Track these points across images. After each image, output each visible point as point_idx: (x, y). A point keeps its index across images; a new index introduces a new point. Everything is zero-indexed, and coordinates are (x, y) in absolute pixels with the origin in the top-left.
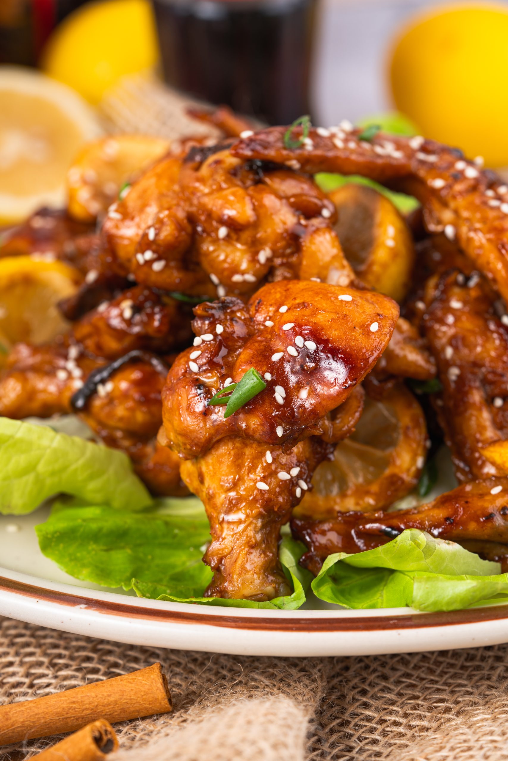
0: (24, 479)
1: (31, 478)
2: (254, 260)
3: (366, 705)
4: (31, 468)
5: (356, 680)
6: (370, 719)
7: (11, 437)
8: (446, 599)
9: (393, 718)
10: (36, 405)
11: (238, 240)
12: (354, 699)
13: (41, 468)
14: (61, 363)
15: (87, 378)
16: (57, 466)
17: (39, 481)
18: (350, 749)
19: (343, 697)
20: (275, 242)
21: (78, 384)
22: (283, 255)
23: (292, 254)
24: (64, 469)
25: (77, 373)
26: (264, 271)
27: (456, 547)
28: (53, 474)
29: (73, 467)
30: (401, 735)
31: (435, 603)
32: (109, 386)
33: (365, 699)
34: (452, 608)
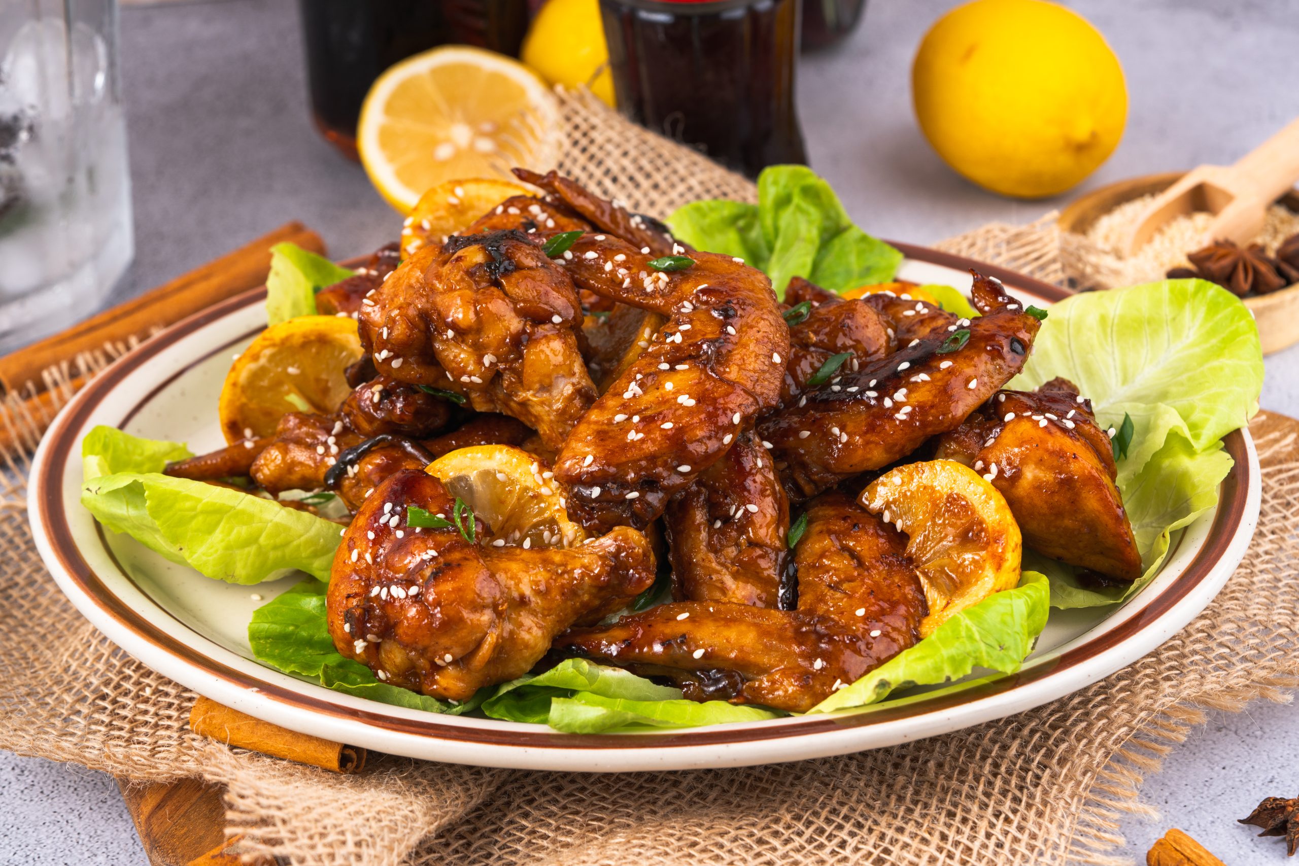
0: (247, 550)
1: (253, 549)
2: (480, 362)
3: (526, 815)
4: (252, 540)
5: (530, 788)
6: (523, 828)
7: (233, 508)
8: (578, 723)
9: (543, 831)
10: (295, 477)
11: (463, 342)
12: (519, 807)
13: (262, 540)
14: (322, 438)
15: (340, 455)
16: (279, 541)
17: (261, 552)
18: (489, 855)
19: (508, 804)
20: (498, 348)
21: (332, 462)
22: (506, 361)
23: (516, 360)
24: (286, 544)
25: (334, 449)
26: (490, 375)
27: (624, 674)
28: (275, 548)
29: (295, 543)
30: (543, 848)
31: (568, 725)
32: (356, 468)
33: (528, 808)
34: (585, 731)
